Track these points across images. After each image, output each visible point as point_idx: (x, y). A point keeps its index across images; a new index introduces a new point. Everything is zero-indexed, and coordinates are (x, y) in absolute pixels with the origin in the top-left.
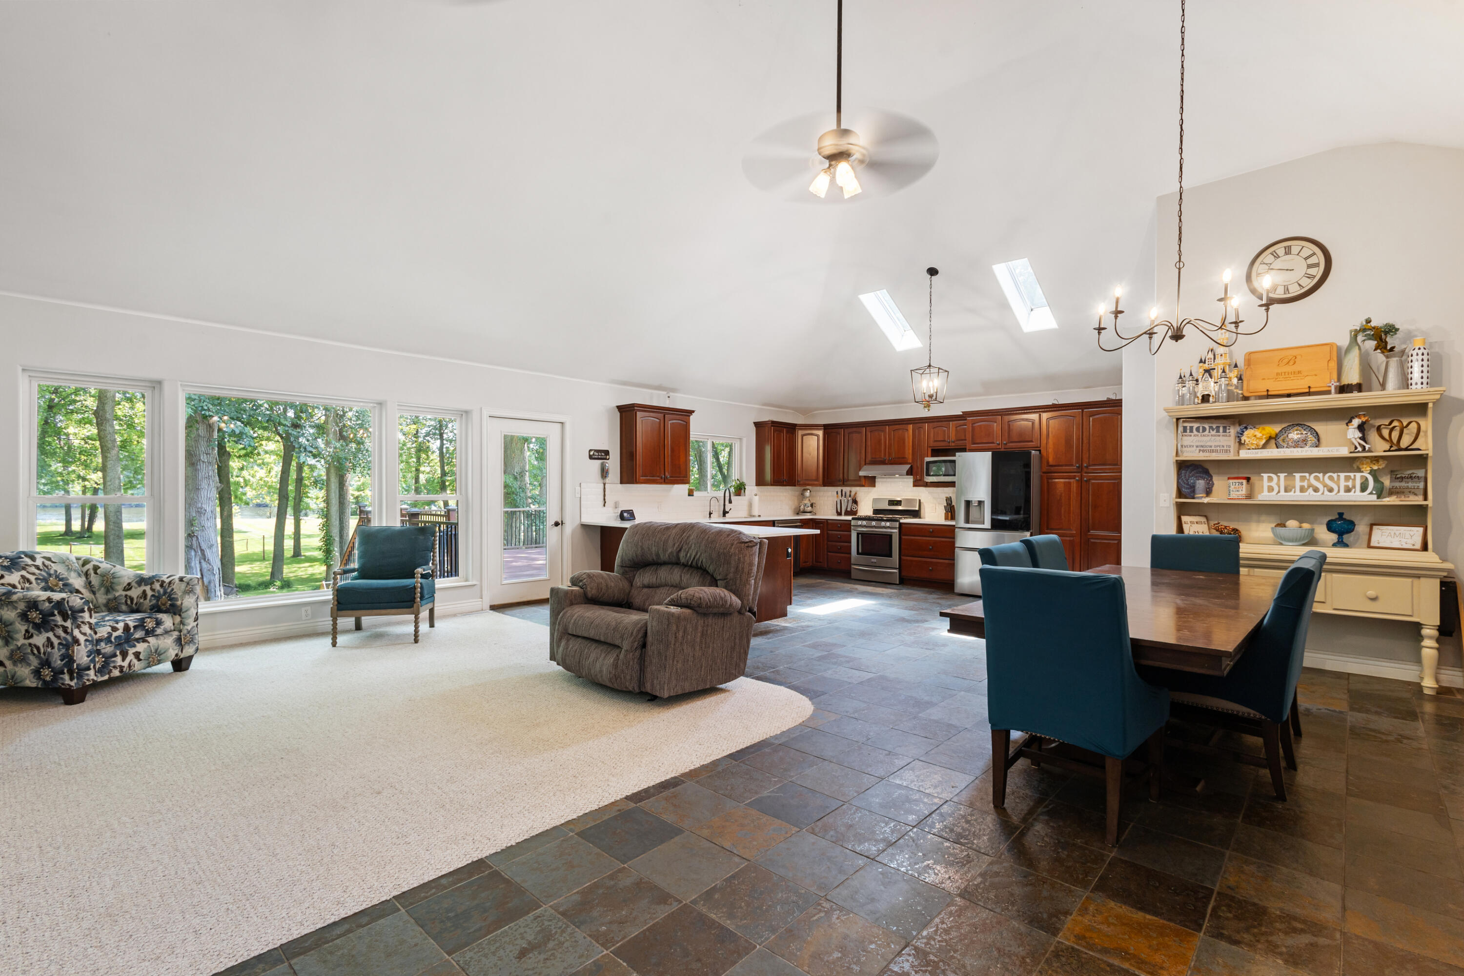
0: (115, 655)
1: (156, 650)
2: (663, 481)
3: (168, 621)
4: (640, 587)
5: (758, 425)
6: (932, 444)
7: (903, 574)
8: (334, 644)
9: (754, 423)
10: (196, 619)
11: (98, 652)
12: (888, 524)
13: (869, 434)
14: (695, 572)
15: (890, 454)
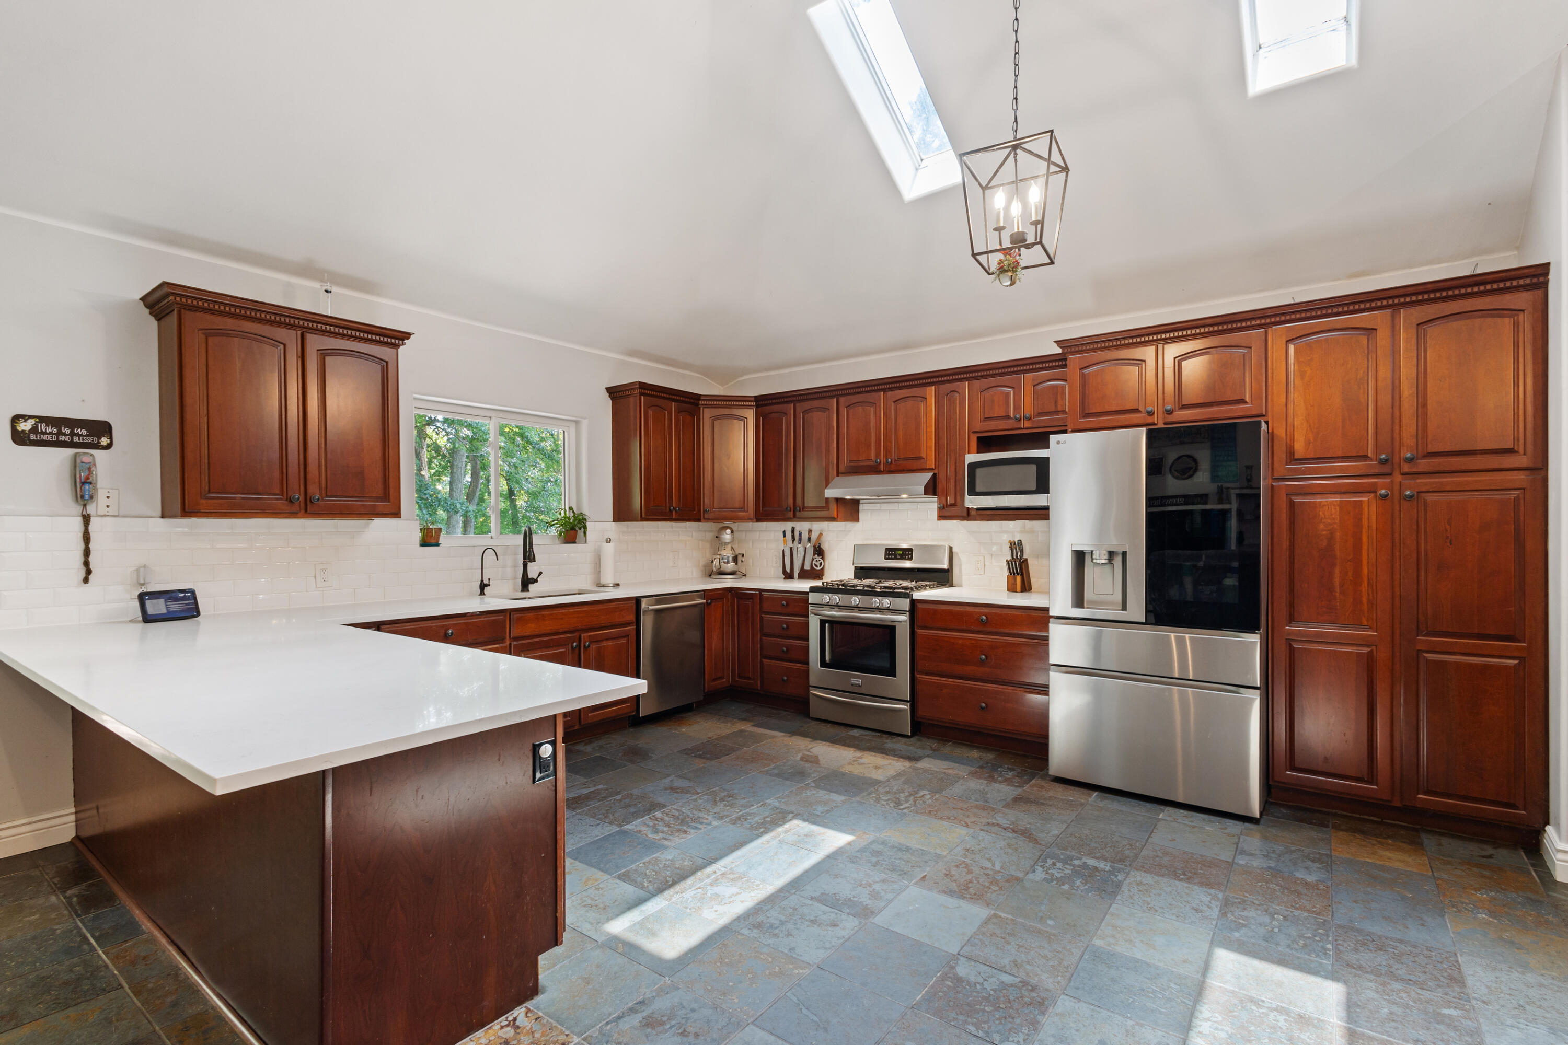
2: (297, 508)
5: (615, 393)
6: (979, 426)
7: (921, 712)
9: (608, 389)
12: (886, 602)
13: (844, 411)
15: (887, 452)
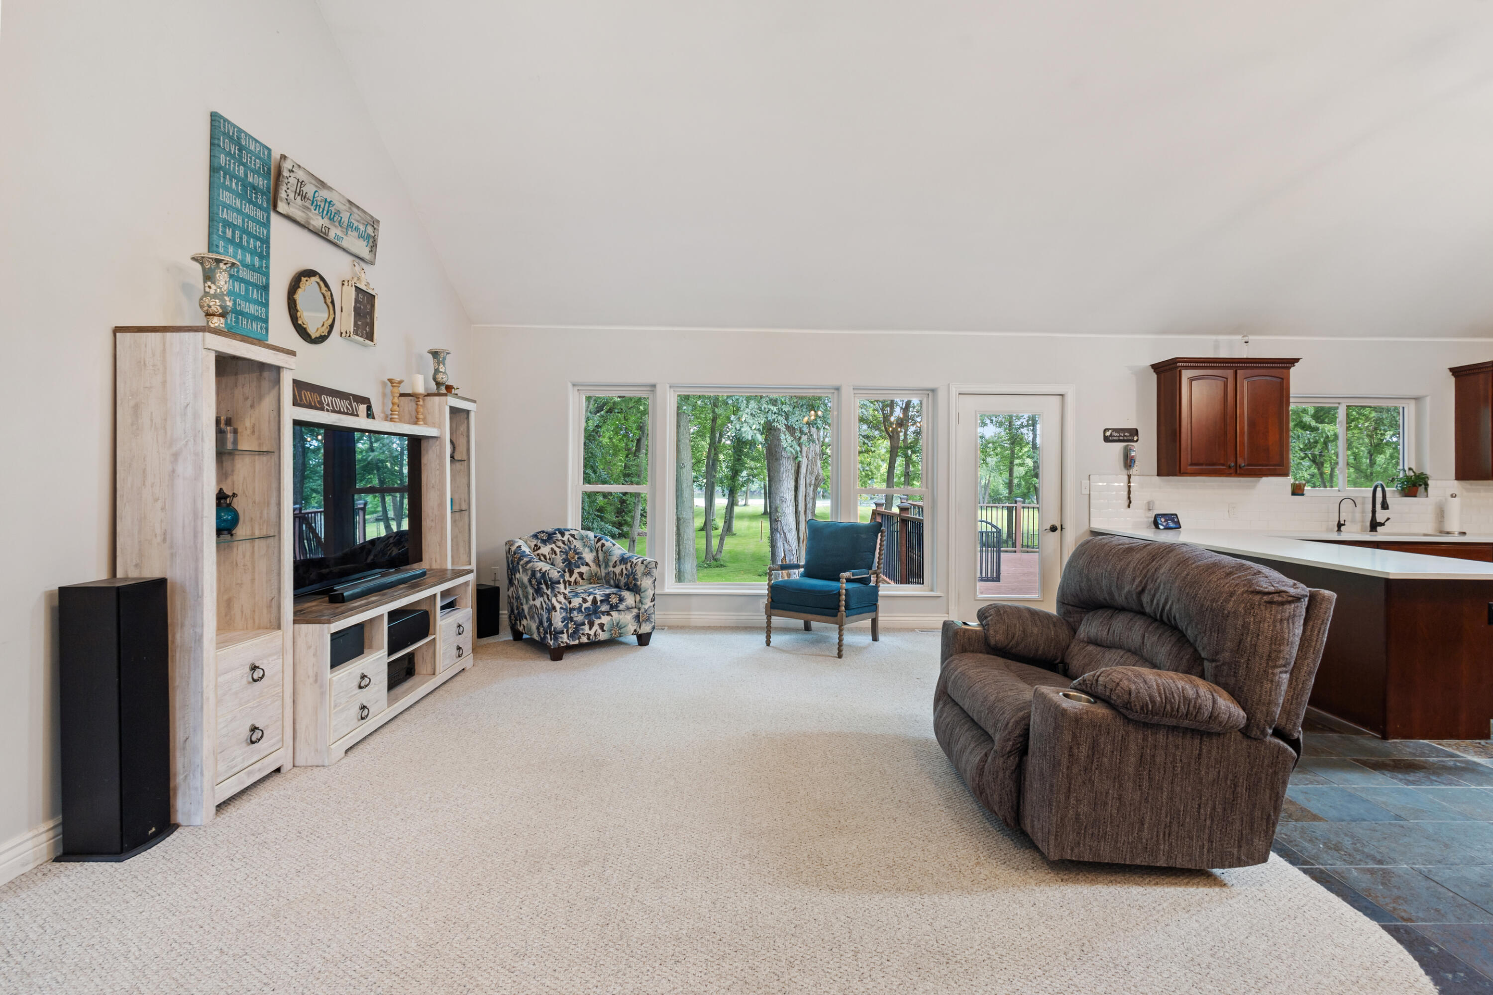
0: (584, 624)
1: (618, 624)
2: (1232, 471)
3: (630, 598)
4: (1083, 641)
5: (1457, 372)
8: (768, 643)
9: (1451, 370)
10: (653, 600)
11: (571, 619)
14: (1168, 634)
